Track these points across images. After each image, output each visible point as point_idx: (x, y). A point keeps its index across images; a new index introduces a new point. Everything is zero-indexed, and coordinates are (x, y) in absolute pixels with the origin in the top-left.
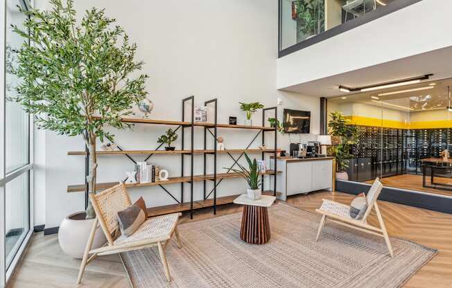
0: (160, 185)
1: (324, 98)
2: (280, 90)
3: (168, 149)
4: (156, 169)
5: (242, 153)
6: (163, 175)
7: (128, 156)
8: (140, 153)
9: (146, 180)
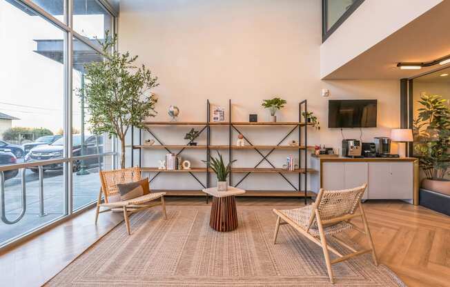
0: (190, 172)
1: (406, 80)
2: (322, 79)
3: (191, 144)
4: (180, 160)
5: (273, 150)
6: (186, 165)
7: (167, 149)
8: (175, 148)
9: (171, 167)
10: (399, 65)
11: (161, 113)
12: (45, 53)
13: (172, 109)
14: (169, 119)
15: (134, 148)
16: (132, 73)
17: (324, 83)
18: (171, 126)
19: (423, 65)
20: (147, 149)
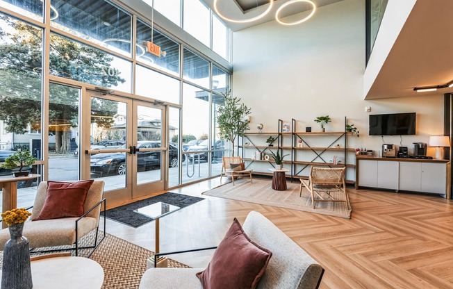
0: (269, 162)
1: (449, 93)
2: (365, 100)
3: (270, 146)
4: (263, 154)
5: (324, 150)
6: (267, 157)
7: (257, 148)
8: (262, 148)
9: (258, 159)
10: (416, 89)
11: (253, 128)
12: (200, 98)
13: (259, 125)
14: (258, 131)
15: (239, 147)
16: (238, 107)
17: (367, 102)
18: (260, 135)
19: (438, 87)
20: (246, 148)
